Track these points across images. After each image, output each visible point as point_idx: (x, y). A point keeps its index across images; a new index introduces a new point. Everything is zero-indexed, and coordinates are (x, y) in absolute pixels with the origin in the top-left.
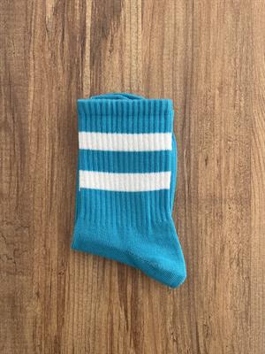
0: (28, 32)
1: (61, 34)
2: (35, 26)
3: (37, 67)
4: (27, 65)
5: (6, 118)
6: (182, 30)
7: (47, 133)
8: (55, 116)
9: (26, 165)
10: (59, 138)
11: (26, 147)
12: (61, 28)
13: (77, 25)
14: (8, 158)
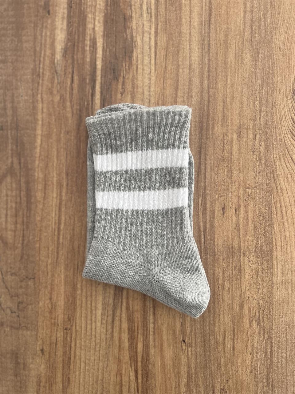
0: (37, 75)
1: (70, 76)
2: (43, 69)
3: (45, 110)
4: (34, 108)
5: (12, 163)
6: (197, 71)
7: (55, 179)
8: (63, 161)
9: (33, 212)
10: (67, 185)
11: (33, 194)
12: (70, 70)
13: (88, 67)
14: (14, 205)
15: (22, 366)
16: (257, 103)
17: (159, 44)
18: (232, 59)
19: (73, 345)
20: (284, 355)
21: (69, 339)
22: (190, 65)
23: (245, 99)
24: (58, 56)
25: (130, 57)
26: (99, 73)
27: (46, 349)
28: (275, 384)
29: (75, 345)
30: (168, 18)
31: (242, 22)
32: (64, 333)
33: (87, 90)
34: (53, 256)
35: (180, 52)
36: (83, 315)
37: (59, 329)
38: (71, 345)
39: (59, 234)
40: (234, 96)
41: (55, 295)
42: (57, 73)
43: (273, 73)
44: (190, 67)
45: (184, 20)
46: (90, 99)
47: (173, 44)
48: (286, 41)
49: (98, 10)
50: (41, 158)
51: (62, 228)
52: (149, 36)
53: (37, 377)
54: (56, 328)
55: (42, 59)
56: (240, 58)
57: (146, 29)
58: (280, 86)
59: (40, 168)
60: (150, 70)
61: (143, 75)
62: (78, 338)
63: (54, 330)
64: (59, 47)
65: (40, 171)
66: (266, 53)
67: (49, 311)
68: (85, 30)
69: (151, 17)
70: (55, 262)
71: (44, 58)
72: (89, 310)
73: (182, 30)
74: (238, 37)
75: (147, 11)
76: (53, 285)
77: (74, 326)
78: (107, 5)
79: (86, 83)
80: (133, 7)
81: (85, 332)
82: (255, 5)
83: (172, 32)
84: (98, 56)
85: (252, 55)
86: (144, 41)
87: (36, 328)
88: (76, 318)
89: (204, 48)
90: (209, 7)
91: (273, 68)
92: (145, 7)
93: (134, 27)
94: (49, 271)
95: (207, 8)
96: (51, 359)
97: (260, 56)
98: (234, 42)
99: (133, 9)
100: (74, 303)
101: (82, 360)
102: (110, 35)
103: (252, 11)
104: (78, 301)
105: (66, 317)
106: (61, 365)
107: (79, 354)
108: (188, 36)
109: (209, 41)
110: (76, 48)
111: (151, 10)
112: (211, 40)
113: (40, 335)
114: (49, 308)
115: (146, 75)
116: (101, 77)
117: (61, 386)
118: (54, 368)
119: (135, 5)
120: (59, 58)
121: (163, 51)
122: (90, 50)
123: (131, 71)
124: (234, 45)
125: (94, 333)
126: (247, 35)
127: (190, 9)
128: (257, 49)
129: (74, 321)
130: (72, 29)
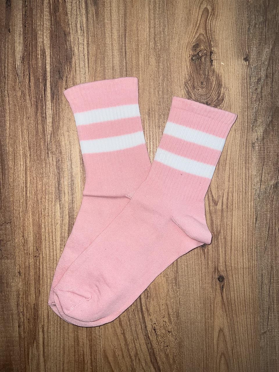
15: (6, 285)
16: (160, 92)
17: (90, 52)
18: (142, 62)
19: (41, 267)
20: (186, 264)
21: (38, 263)
22: (113, 67)
23: (152, 90)
24: (18, 63)
25: (70, 62)
26: (48, 74)
27: (22, 271)
28: (181, 284)
29: (43, 267)
30: (95, 33)
31: (148, 35)
32: (34, 259)
33: (41, 87)
34: (23, 207)
35: (106, 58)
36: (47, 246)
37: (30, 257)
38: (39, 267)
39: (26, 191)
40: (145, 88)
41: (27, 233)
42: (18, 75)
43: (170, 71)
44: (113, 68)
45: (107, 35)
46: (43, 94)
47: (100, 52)
48: (179, 48)
49: (45, 28)
50: (10, 137)
51: (28, 186)
52: (83, 47)
53: (17, 292)
54: (28, 256)
55: (6, 65)
56: (148, 61)
57: (80, 41)
58: (176, 80)
59: (10, 144)
60: (85, 71)
61: (80, 75)
62: (45, 262)
63: (27, 257)
64: (18, 56)
65: (10, 146)
66: (165, 57)
67: (23, 245)
68: (37, 43)
69: (84, 33)
70: (25, 210)
71: (7, 64)
72: (51, 242)
73: (106, 42)
74: (146, 46)
75: (80, 29)
76: (25, 227)
77: (41, 254)
78: (52, 24)
79: (40, 82)
80: (70, 26)
81: (49, 257)
82: (157, 23)
83: (99, 43)
84: (47, 62)
85: (156, 59)
86: (80, 51)
87: (14, 257)
88: (42, 249)
89: (122, 54)
90: (125, 25)
91: (170, 67)
92: (79, 26)
93: (72, 40)
94: (21, 217)
95: (123, 25)
96: (26, 278)
97: (161, 59)
98: (143, 50)
99: (70, 27)
100: (40, 238)
101: (48, 277)
102: (55, 46)
103: (155, 27)
104: (43, 236)
105: (35, 248)
106: (34, 282)
107: (46, 273)
108: (111, 46)
109: (126, 50)
110: (31, 56)
111: (83, 28)
112: (127, 48)
113: (17, 262)
114: (23, 243)
115: (83, 75)
116: (50, 77)
117: (34, 297)
118: (28, 284)
119: (71, 24)
120: (18, 64)
121: (93, 57)
122: (41, 58)
123: (72, 72)
124: (143, 52)
125: (55, 258)
126: (152, 44)
127: (111, 27)
128: (159, 54)
129: (41, 250)
130: (27, 42)
